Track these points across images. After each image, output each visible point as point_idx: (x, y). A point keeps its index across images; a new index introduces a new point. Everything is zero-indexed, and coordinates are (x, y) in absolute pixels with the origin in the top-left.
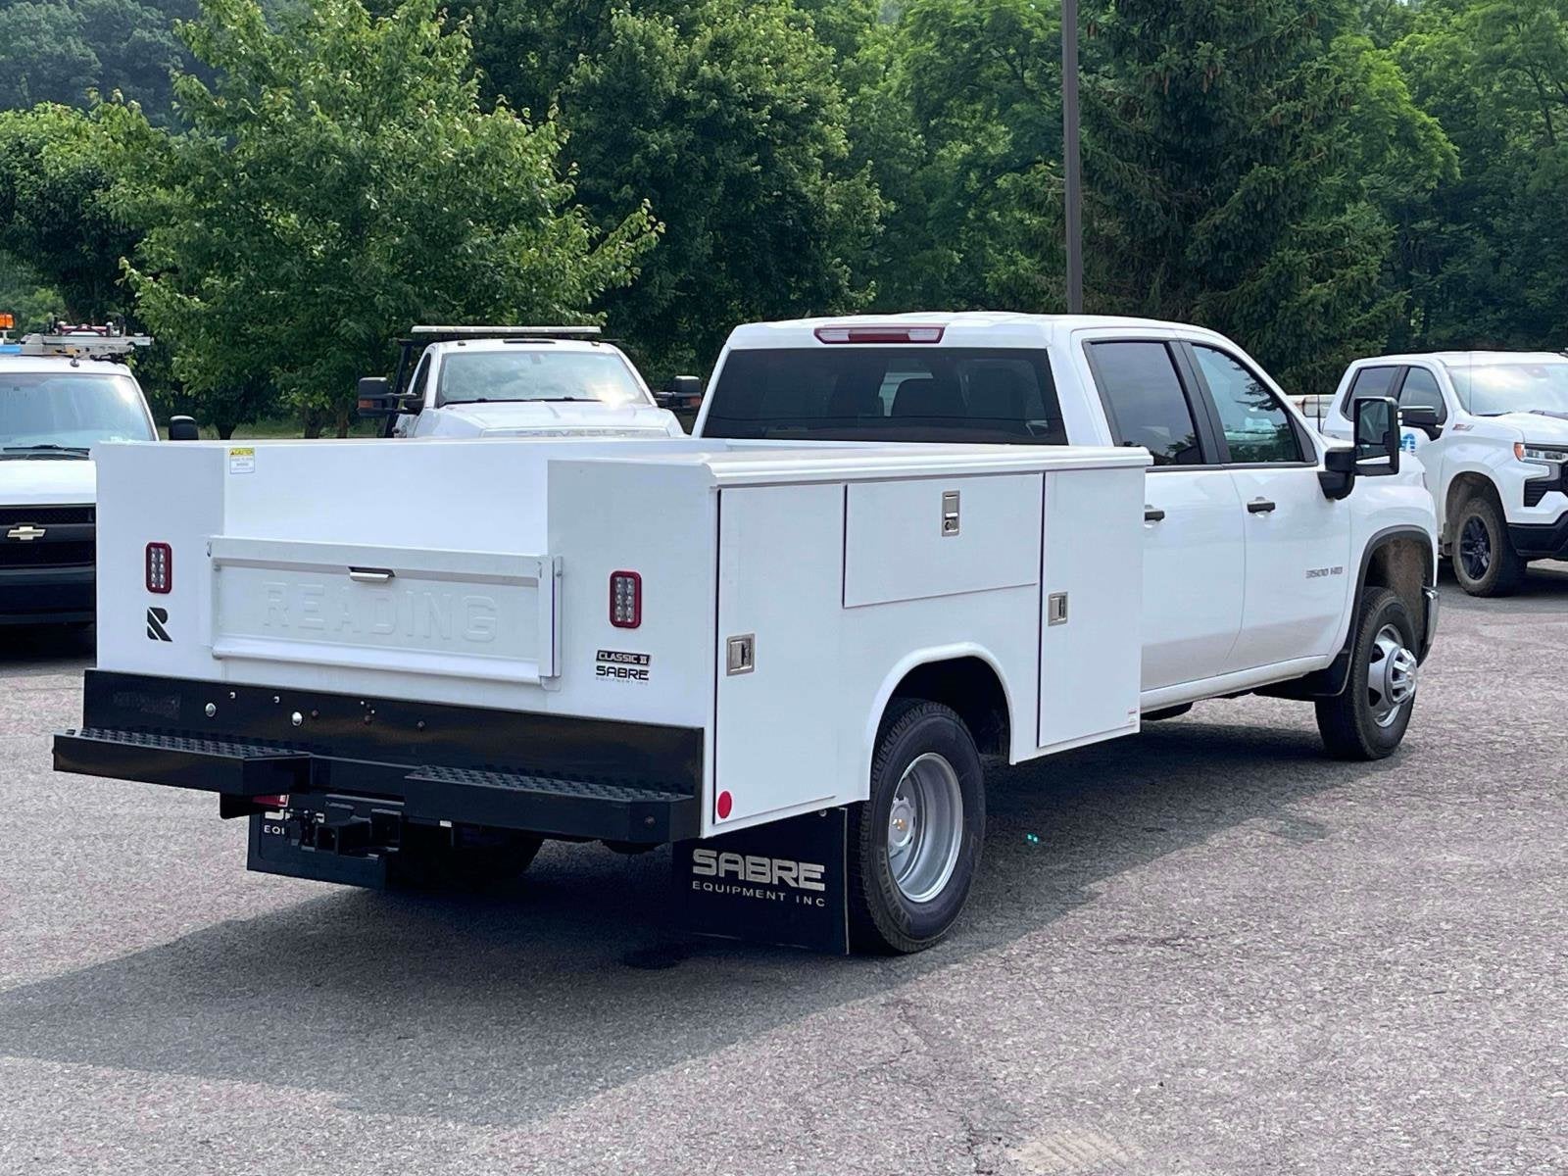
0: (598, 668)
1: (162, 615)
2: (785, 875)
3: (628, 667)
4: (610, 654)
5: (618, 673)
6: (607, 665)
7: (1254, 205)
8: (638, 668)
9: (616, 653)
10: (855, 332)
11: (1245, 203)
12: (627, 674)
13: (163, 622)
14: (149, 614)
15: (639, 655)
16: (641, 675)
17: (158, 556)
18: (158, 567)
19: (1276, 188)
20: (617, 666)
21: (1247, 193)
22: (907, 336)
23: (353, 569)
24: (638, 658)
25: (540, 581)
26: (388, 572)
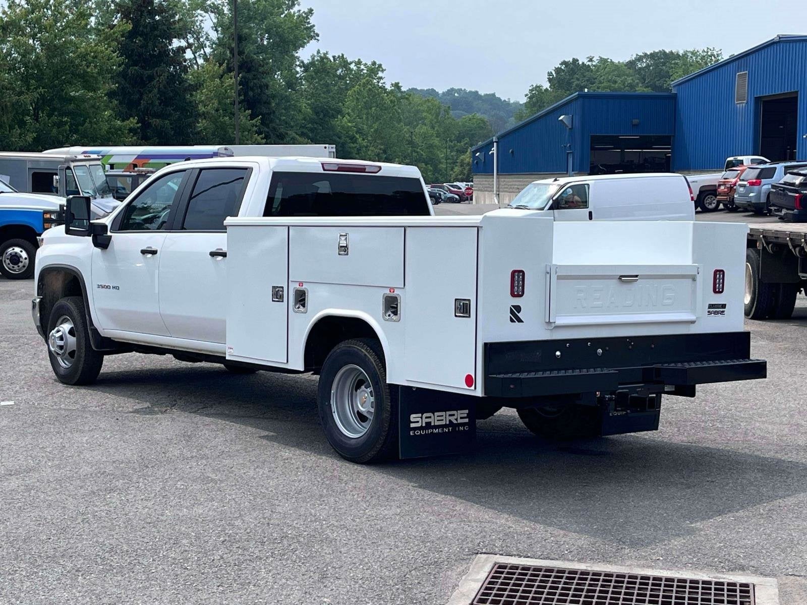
0: (708, 312)
1: (518, 308)
3: (718, 310)
5: (715, 313)
6: (711, 310)
8: (722, 310)
9: (715, 305)
10: (340, 166)
12: (718, 313)
13: (519, 313)
14: (511, 308)
16: (723, 313)
17: (519, 277)
18: (518, 283)
20: (714, 310)
22: (365, 169)
24: (722, 306)
25: (698, 276)
26: (637, 276)
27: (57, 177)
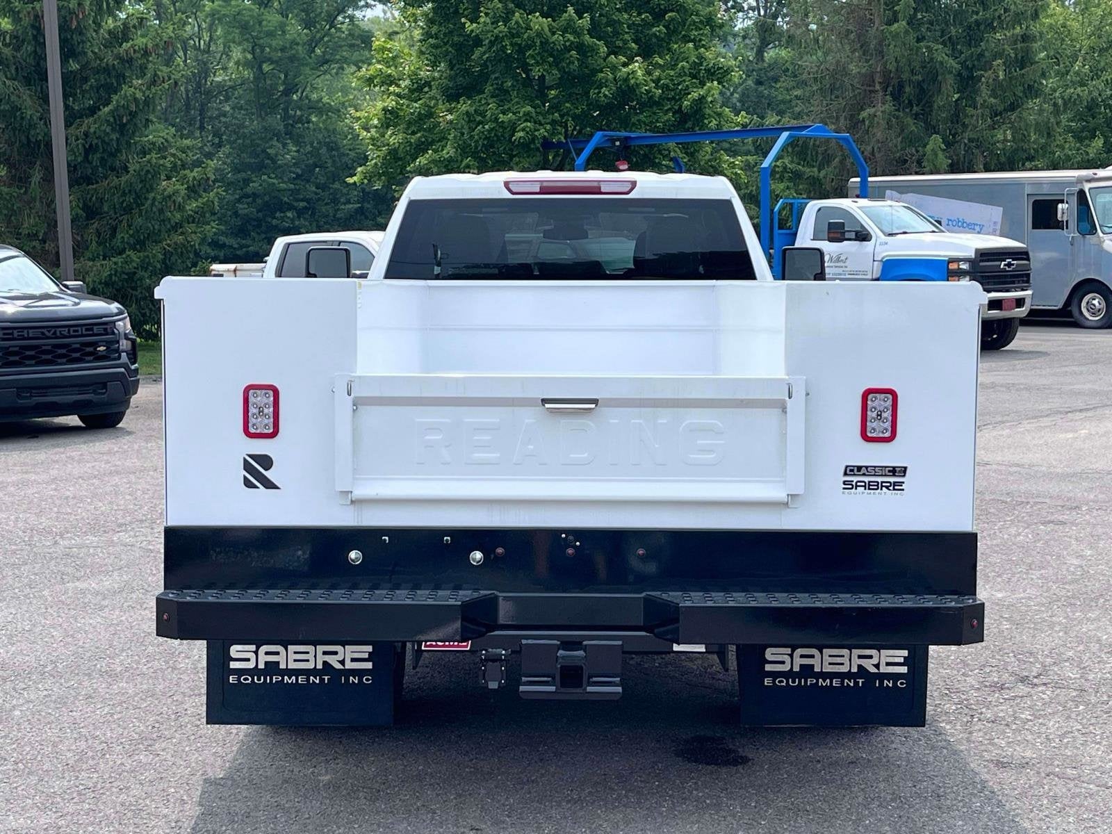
0: (844, 483)
1: (265, 461)
2: (864, 662)
3: (880, 479)
4: (859, 468)
5: (868, 486)
6: (855, 479)
7: (121, 118)
8: (892, 480)
9: (867, 467)
10: (545, 184)
11: (114, 117)
12: (879, 486)
13: (266, 469)
14: (245, 460)
15: (894, 468)
16: (896, 486)
17: (262, 398)
18: (260, 411)
19: (137, 106)
20: (867, 479)
21: (116, 109)
22: (600, 188)
23: (544, 401)
24: (893, 471)
25: (789, 403)
26: (595, 401)
27: (1065, 206)
